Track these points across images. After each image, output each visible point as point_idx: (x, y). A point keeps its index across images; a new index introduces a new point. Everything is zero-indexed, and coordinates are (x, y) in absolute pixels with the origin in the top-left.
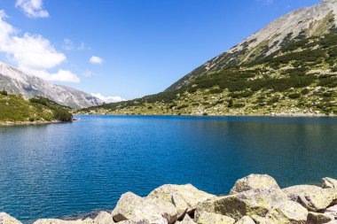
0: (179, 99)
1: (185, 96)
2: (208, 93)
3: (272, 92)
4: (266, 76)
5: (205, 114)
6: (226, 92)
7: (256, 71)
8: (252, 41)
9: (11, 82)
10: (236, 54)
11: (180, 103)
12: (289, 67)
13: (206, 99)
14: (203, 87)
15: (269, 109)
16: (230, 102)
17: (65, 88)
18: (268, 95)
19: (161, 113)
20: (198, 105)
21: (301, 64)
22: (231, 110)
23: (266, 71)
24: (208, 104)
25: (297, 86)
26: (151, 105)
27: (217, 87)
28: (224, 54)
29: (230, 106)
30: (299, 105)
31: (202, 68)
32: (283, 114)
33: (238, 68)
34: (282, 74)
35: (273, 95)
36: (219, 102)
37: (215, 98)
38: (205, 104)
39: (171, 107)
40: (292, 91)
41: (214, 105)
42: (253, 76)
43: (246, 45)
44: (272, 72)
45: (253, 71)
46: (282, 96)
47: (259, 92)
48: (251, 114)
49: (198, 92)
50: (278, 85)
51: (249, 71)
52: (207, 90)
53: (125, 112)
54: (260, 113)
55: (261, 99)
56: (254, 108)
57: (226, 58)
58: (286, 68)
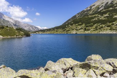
2: (77, 25)
4: (98, 19)
5: (76, 33)
6: (84, 25)
7: (95, 17)
8: (93, 6)
9: (9, 22)
10: (87, 11)
11: (67, 29)
12: (107, 15)
13: (76, 27)
14: (76, 23)
15: (99, 31)
16: (85, 28)
17: (27, 24)
18: (99, 26)
20: (73, 30)
21: (111, 14)
22: (86, 32)
23: (98, 17)
24: (77, 29)
25: (110, 22)
26: (57, 30)
27: (81, 23)
28: (83, 11)
29: (85, 30)
30: (110, 29)
31: (75, 16)
32: (104, 32)
33: (88, 16)
34: (104, 18)
35: (101, 26)
37: (80, 27)
38: (76, 29)
39: (64, 31)
40: (108, 24)
41: (79, 30)
42: (94, 19)
43: (91, 7)
44: (101, 17)
46: (104, 26)
47: (96, 25)
48: (93, 33)
49: (74, 25)
50: (103, 22)
52: (77, 24)
53: (48, 32)
54: (96, 32)
55: (96, 27)
56: (94, 31)
57: (84, 12)
58: (106, 15)
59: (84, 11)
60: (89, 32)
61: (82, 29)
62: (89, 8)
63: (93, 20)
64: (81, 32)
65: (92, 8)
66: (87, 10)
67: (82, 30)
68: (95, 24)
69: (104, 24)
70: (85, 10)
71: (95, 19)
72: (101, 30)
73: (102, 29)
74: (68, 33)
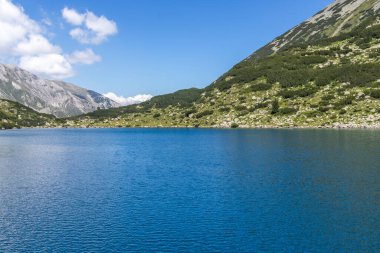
0: (203, 101)
1: (212, 96)
2: (247, 91)
3: (348, 87)
5: (234, 126)
13: (242, 100)
14: (242, 81)
18: (340, 92)
19: (170, 124)
20: (228, 110)
22: (274, 119)
24: (244, 108)
27: (263, 81)
28: (303, 24)
32: (353, 124)
34: (371, 56)
35: (347, 92)
36: (261, 106)
37: (256, 98)
38: (239, 109)
41: (252, 110)
43: (337, 8)
44: (356, 54)
45: (326, 53)
46: (360, 94)
47: (328, 87)
49: (233, 89)
51: (319, 53)
52: (247, 86)
56: (310, 115)
59: (305, 28)
60: (288, 121)
61: (265, 106)
62: (328, 14)
63: (321, 66)
64: (255, 120)
65: (342, 13)
66: (319, 23)
67: (262, 112)
68: (324, 85)
69: (360, 85)
70: (313, 21)
71: (327, 64)
72: (343, 112)
73: (346, 108)
74: (202, 126)
